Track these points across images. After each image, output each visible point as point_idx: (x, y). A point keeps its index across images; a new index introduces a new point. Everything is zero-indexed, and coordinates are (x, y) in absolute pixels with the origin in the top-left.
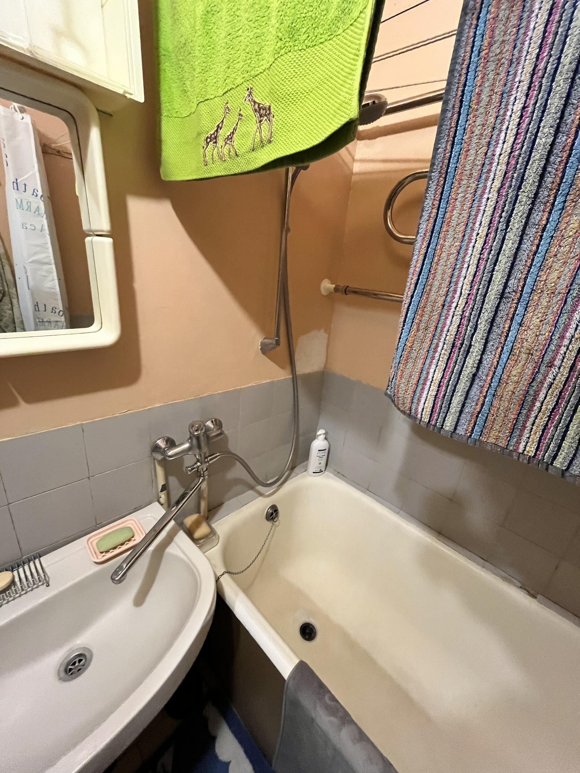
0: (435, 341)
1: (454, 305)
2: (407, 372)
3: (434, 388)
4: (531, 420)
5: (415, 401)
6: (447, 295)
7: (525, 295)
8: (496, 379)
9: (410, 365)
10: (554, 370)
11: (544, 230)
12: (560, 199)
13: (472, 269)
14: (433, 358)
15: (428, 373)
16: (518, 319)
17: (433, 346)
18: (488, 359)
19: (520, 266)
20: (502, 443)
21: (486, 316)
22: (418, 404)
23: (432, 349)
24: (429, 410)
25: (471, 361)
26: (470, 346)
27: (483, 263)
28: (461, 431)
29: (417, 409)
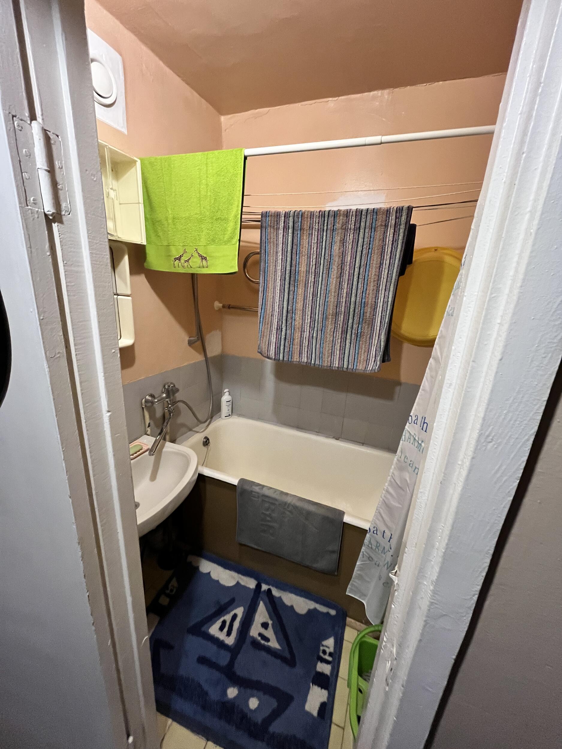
0: (271, 328)
1: (275, 315)
2: (264, 341)
3: (274, 345)
4: (304, 350)
5: (269, 351)
6: (272, 312)
7: (294, 311)
8: (292, 339)
9: (265, 338)
10: (305, 333)
11: (294, 292)
12: (296, 284)
13: (278, 303)
14: (272, 334)
15: (271, 340)
16: (293, 318)
17: (271, 330)
18: (288, 332)
19: (290, 303)
20: (298, 360)
21: (284, 318)
22: (270, 352)
23: (271, 331)
24: (274, 353)
25: (283, 333)
26: (282, 328)
27: (280, 301)
28: (285, 359)
29: (270, 354)
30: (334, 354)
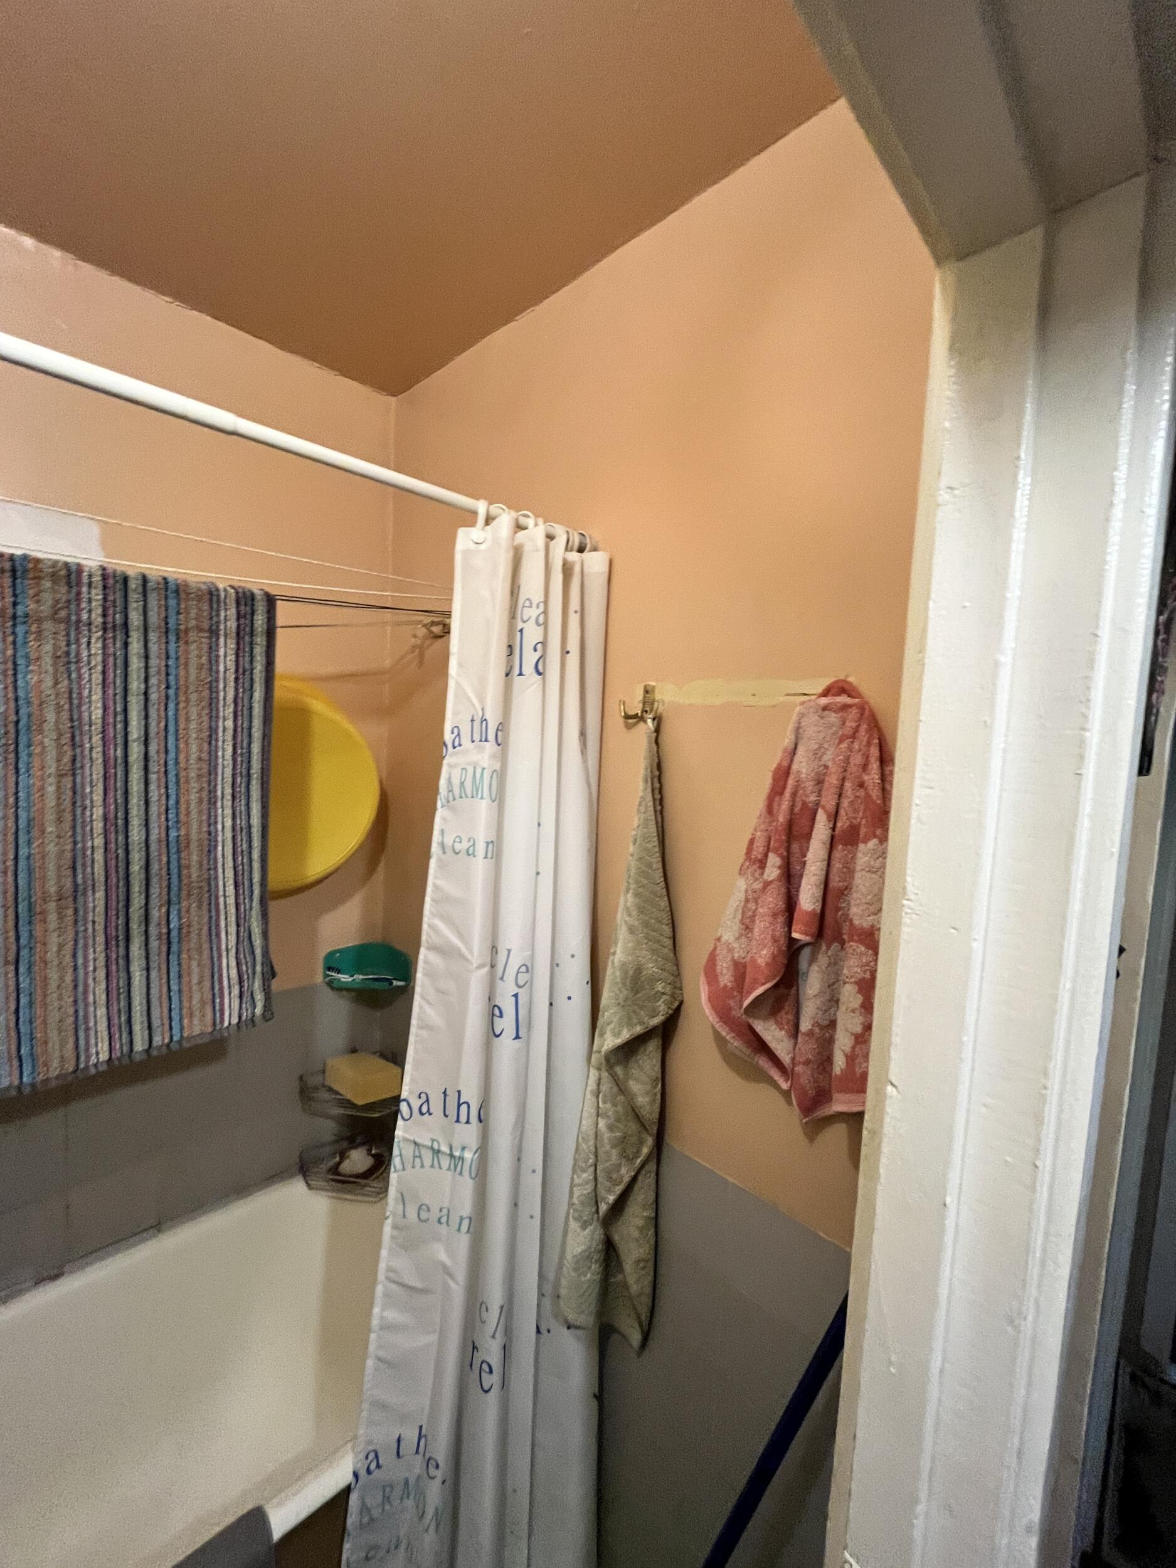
30: (86, 1021)
